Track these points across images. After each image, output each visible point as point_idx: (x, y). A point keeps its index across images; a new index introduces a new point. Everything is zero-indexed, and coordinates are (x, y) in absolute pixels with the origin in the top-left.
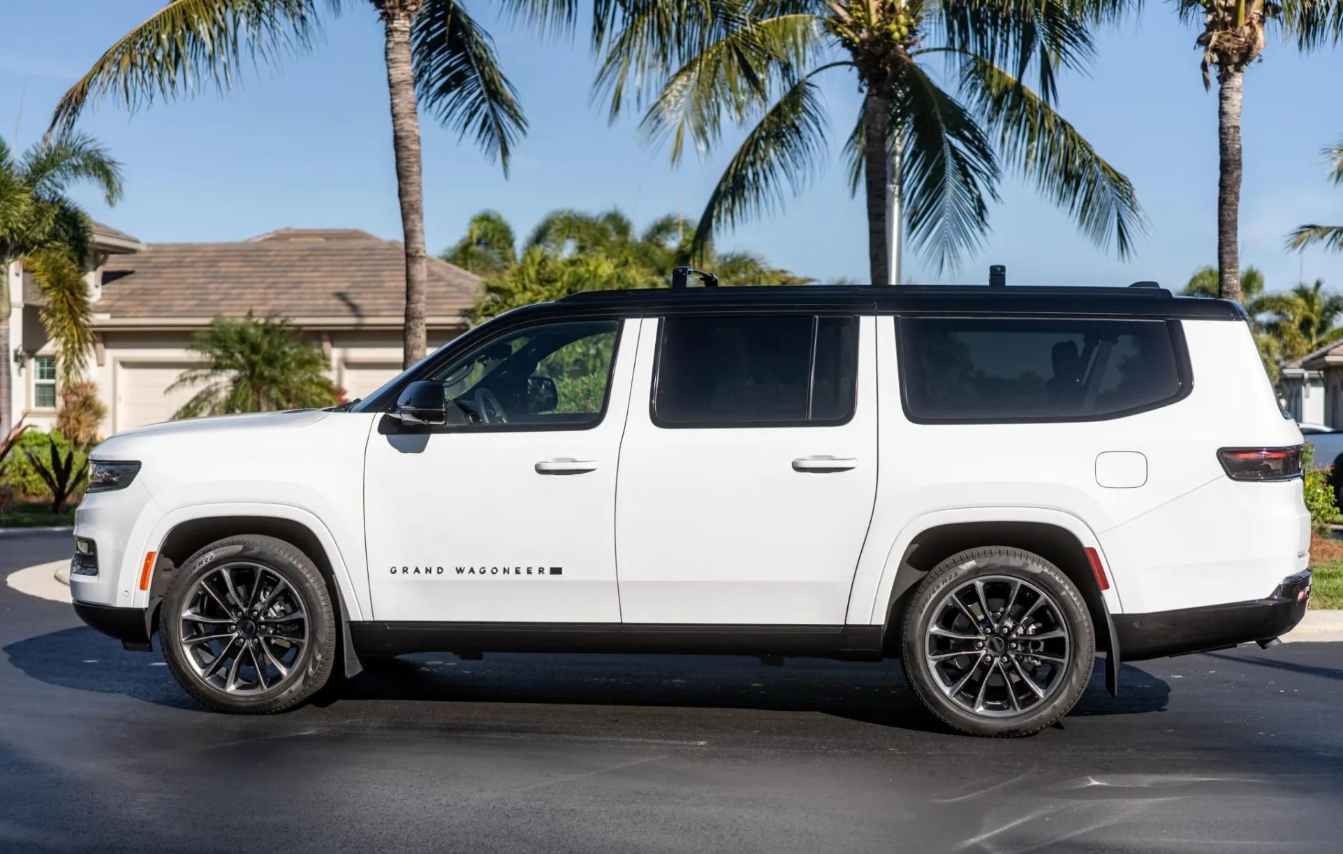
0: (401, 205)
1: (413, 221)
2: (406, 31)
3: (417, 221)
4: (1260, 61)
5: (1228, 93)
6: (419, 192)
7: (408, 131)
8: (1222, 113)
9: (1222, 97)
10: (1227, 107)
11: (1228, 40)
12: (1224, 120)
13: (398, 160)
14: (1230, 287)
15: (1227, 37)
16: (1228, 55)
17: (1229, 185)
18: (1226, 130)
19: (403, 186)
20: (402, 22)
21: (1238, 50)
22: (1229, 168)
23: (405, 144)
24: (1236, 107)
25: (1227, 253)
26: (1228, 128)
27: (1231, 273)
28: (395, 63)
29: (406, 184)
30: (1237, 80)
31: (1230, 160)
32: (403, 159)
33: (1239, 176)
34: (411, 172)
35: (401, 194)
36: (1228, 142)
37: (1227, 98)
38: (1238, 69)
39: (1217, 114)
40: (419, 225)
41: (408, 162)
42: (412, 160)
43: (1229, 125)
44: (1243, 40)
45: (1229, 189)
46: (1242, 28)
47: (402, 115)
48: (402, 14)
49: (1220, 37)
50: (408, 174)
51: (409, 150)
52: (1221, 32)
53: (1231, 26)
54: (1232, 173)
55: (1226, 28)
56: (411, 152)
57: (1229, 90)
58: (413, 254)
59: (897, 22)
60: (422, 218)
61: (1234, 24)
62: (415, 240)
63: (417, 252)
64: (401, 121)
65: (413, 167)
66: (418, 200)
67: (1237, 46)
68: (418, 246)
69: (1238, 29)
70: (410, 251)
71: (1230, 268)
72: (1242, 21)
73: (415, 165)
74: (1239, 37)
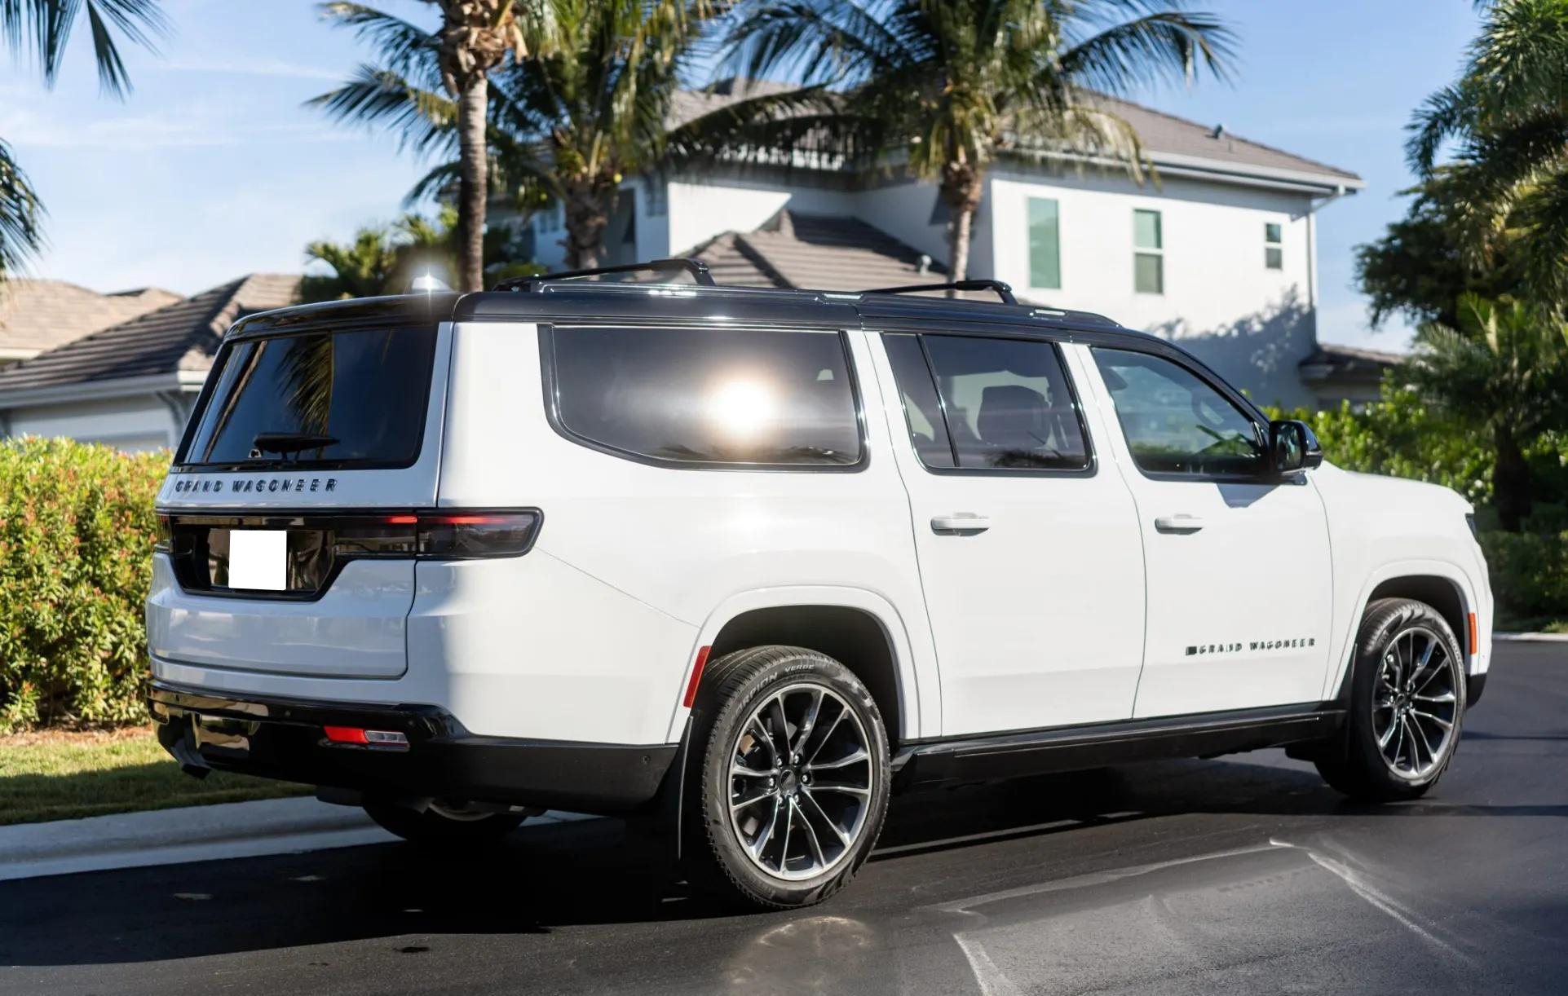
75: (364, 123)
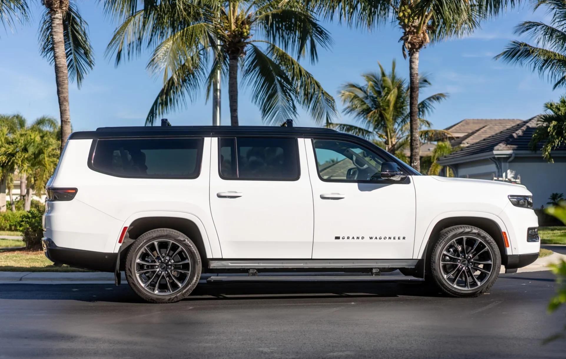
0: (59, 98)
1: (65, 105)
2: (61, 19)
3: (67, 105)
4: (425, 48)
5: (414, 60)
6: (68, 92)
7: (62, 64)
8: (411, 68)
9: (411, 62)
10: (413, 66)
11: (415, 39)
12: (412, 71)
13: (57, 77)
14: (416, 137)
15: (414, 37)
16: (414, 45)
17: (415, 97)
18: (413, 75)
19: (60, 89)
20: (60, 14)
21: (418, 43)
22: (415, 90)
23: (61, 70)
24: (417, 66)
25: (414, 124)
26: (414, 74)
27: (416, 132)
28: (57, 33)
29: (62, 88)
30: (417, 55)
31: (415, 87)
32: (61, 77)
33: (418, 93)
34: (64, 83)
35: (59, 92)
36: (414, 80)
37: (413, 62)
38: (417, 51)
39: (409, 69)
40: (68, 107)
41: (64, 79)
42: (65, 77)
43: (414, 73)
44: (420, 39)
45: (415, 98)
46: (420, 34)
47: (60, 57)
48: (60, 11)
49: (412, 37)
50: (63, 84)
51: (64, 73)
52: (412, 36)
53: (416, 33)
54: (416, 92)
55: (414, 34)
56: (64, 74)
57: (414, 59)
58: (65, 121)
59: (246, 28)
60: (69, 104)
61: (417, 33)
62: (66, 114)
63: (67, 119)
64: (59, 60)
65: (65, 81)
66: (67, 96)
67: (418, 42)
68: (68, 117)
69: (419, 35)
70: (64, 119)
71: (415, 130)
72: (420, 32)
73: (66, 80)
74: (419, 38)
75: (518, 63)
